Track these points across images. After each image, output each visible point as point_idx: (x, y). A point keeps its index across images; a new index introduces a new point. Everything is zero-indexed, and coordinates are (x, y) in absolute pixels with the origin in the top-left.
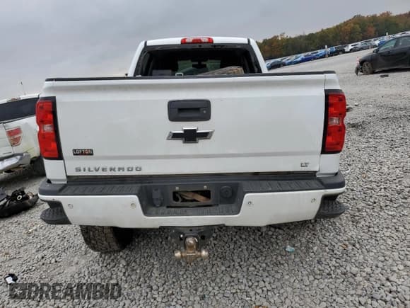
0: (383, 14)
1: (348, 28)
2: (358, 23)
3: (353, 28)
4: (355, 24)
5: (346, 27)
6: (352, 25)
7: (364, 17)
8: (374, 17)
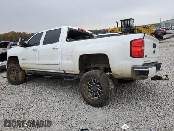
0: (23, 32)
1: (10, 35)
2: (14, 35)
3: (12, 36)
4: (12, 34)
5: (9, 35)
6: (11, 35)
7: (16, 32)
8: (20, 33)
